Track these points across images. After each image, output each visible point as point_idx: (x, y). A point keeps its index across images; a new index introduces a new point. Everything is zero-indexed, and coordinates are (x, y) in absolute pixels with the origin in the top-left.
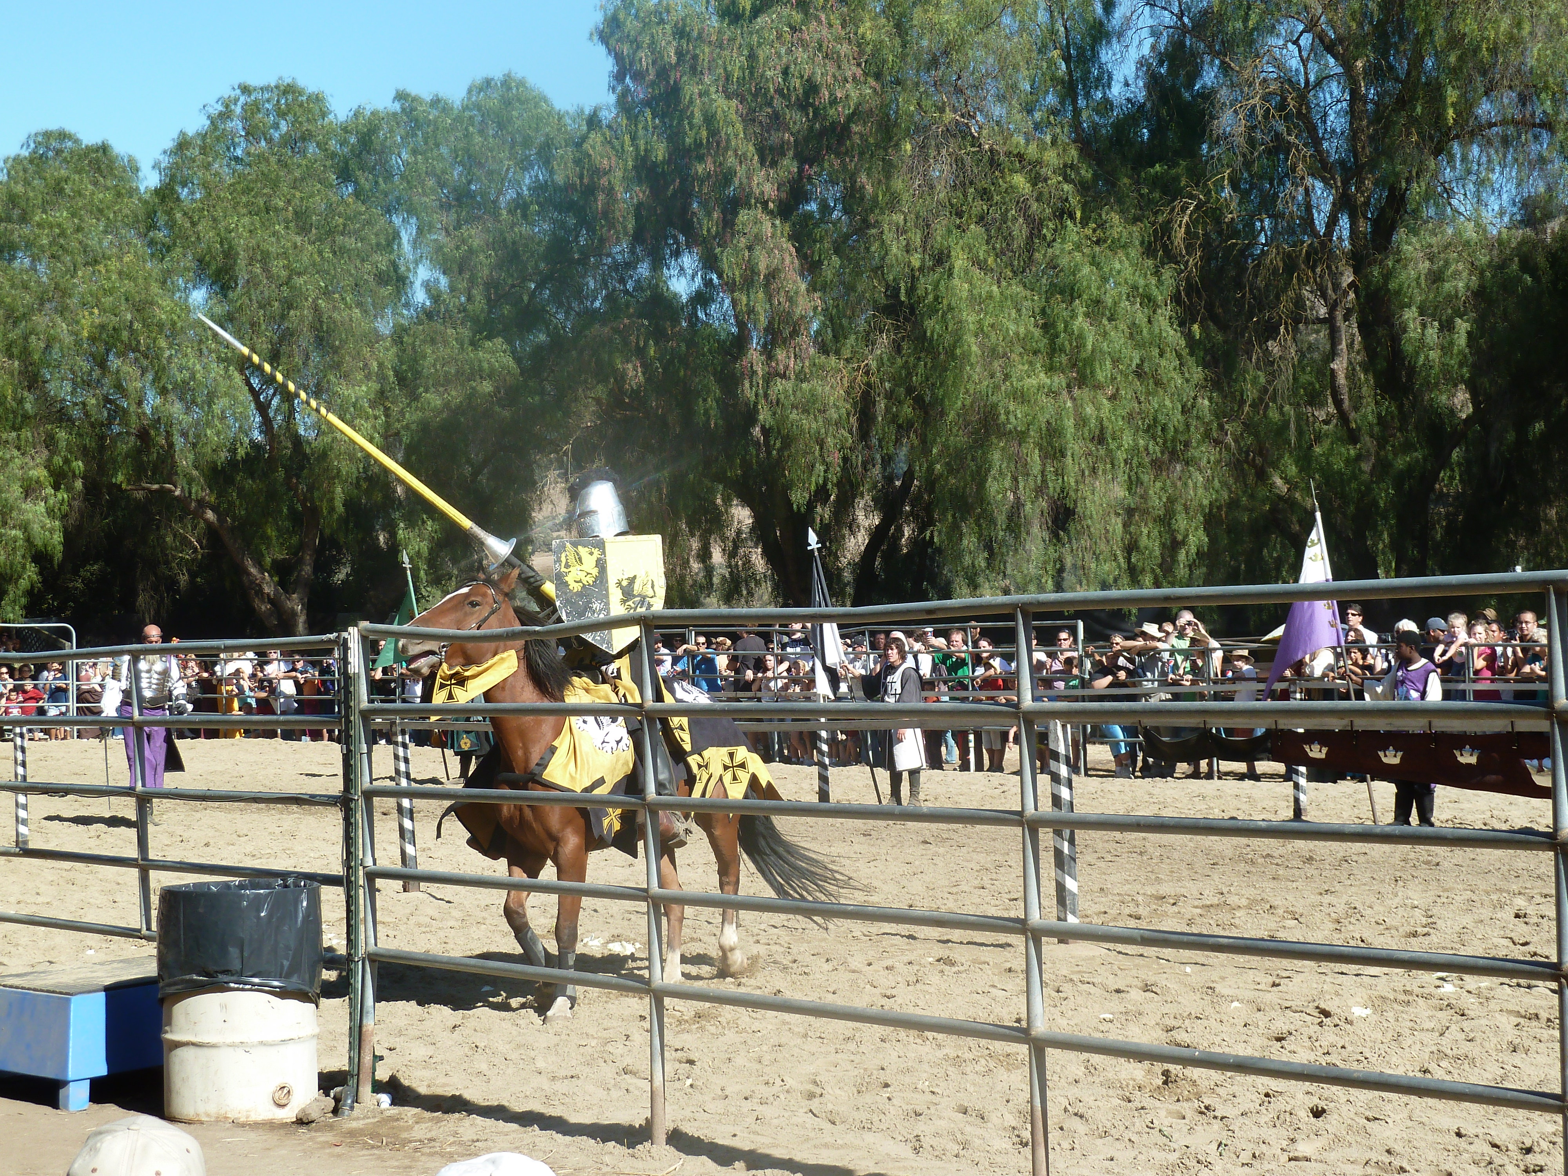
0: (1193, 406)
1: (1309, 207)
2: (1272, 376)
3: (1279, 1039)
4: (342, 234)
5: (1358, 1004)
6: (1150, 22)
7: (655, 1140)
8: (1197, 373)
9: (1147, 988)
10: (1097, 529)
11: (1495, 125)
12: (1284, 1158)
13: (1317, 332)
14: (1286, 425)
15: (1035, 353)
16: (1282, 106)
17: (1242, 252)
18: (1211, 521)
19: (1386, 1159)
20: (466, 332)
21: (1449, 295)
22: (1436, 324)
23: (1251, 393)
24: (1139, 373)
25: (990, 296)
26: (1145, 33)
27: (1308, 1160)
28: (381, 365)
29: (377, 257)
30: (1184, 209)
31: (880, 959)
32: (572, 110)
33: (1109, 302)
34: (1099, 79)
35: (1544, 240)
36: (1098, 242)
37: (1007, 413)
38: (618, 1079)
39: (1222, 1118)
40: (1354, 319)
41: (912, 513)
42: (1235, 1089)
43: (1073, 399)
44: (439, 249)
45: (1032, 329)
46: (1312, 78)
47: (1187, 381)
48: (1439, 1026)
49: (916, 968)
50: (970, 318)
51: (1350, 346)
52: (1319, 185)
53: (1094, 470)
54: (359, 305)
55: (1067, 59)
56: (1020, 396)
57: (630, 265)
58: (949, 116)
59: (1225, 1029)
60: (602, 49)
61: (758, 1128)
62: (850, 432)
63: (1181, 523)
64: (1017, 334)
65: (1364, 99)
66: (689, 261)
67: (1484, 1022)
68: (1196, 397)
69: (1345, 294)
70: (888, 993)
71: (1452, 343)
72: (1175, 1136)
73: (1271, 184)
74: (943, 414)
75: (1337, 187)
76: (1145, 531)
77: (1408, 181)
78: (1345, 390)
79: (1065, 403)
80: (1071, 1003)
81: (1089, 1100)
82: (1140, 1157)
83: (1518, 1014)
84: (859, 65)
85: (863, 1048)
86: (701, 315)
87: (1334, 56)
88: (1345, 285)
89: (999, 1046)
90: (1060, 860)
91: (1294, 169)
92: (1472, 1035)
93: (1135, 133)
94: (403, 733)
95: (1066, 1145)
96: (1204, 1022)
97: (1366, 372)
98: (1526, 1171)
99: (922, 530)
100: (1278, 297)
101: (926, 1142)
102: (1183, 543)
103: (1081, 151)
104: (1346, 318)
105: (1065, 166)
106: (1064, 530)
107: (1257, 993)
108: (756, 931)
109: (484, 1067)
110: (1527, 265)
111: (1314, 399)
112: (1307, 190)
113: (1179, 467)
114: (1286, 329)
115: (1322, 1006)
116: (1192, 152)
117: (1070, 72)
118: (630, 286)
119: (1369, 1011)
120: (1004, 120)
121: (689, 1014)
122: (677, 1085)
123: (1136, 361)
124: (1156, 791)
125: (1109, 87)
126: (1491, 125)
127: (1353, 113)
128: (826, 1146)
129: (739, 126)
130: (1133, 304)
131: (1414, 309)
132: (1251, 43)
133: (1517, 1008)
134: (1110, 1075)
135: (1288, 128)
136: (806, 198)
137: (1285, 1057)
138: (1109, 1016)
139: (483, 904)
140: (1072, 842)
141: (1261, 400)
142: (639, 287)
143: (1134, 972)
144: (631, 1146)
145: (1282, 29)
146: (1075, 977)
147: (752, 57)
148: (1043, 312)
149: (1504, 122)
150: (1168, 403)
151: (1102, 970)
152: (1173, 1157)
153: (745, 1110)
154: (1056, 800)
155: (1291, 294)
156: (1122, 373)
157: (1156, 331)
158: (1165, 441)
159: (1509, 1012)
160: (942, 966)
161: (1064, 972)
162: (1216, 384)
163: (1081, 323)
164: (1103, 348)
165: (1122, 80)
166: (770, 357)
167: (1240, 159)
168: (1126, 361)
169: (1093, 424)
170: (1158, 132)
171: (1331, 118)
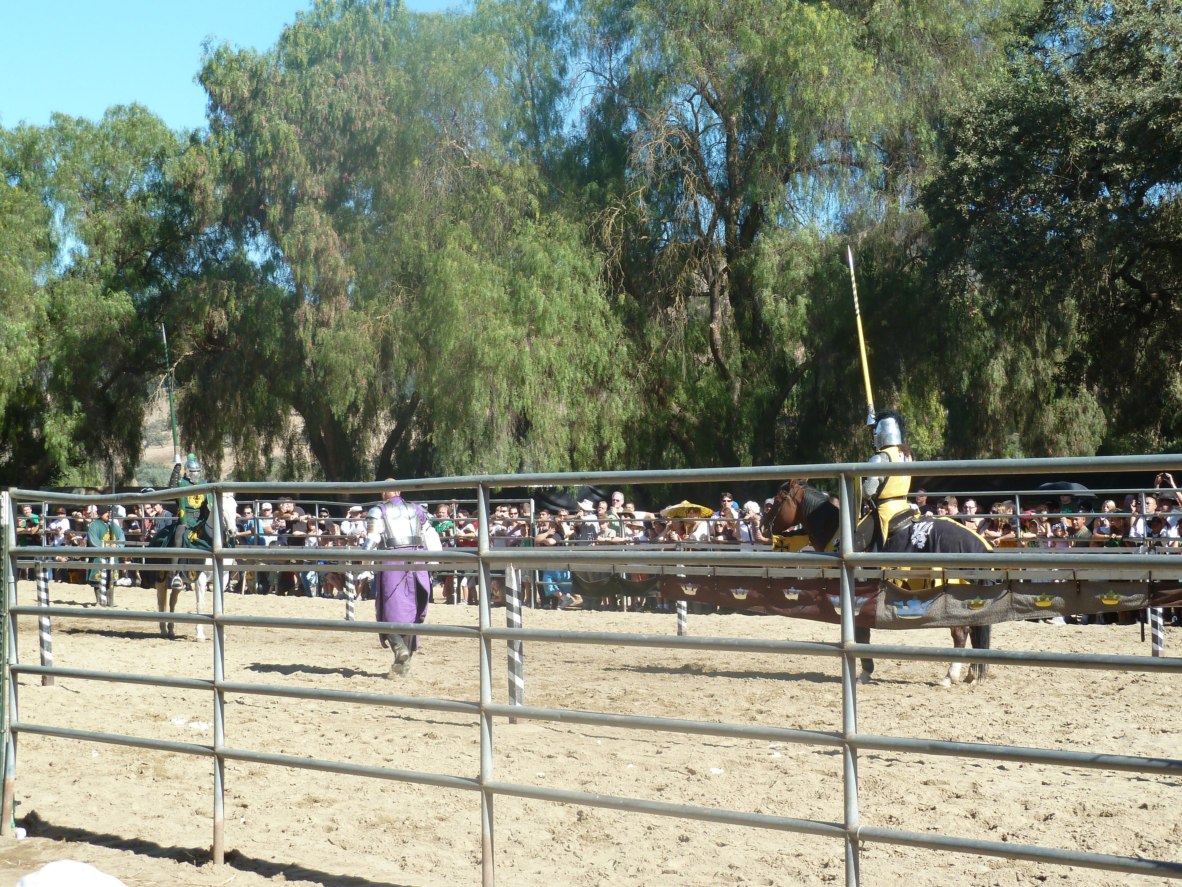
0: (616, 351)
1: (697, 215)
2: (670, 331)
3: (659, 790)
4: (11, 212)
5: (715, 766)
6: (590, 84)
7: (216, 860)
8: (618, 328)
9: (570, 755)
10: (548, 436)
11: (825, 163)
12: (659, 871)
13: (703, 303)
14: (679, 366)
15: (506, 311)
16: (681, 145)
17: (651, 245)
18: (627, 431)
19: (729, 871)
20: (99, 286)
21: (793, 279)
22: (785, 299)
23: (655, 343)
24: (577, 328)
25: (473, 272)
26: (586, 91)
27: (675, 872)
28: (38, 308)
29: (35, 230)
30: (611, 213)
31: (384, 734)
32: (180, 130)
33: (556, 277)
34: (554, 123)
35: (858, 243)
36: (549, 236)
37: (483, 354)
38: (192, 818)
39: (618, 844)
40: (726, 293)
41: (417, 422)
42: (628, 824)
43: (531, 345)
44: (82, 227)
45: (503, 295)
46: (701, 127)
47: (611, 333)
48: (769, 781)
49: (409, 740)
50: (458, 287)
51: (724, 312)
52: (704, 200)
53: (545, 394)
54: (23, 264)
55: (532, 107)
56: (492, 342)
57: (221, 241)
58: (448, 143)
59: (622, 783)
60: (201, 88)
61: (290, 852)
62: (374, 365)
63: (606, 433)
64: (493, 298)
65: (736, 142)
66: (262, 239)
67: (800, 778)
68: (617, 345)
69: (721, 275)
70: (388, 758)
71: (796, 312)
72: (584, 857)
73: (672, 199)
74: (440, 352)
75: (716, 202)
76: (582, 437)
77: (766, 198)
78: (720, 343)
79: (525, 347)
80: (516, 765)
81: (525, 831)
82: (559, 871)
83: (823, 773)
84: (383, 104)
85: (368, 796)
86: (270, 279)
87: (716, 112)
88: (721, 270)
89: (464, 794)
90: (512, 665)
91: (687, 189)
92: (791, 787)
93: (580, 160)
94: (45, 570)
95: (508, 863)
96: (608, 778)
97: (735, 331)
98: (824, 880)
99: (425, 434)
100: (675, 278)
101: (409, 861)
102: (608, 447)
103: (541, 170)
104: (722, 293)
105: (529, 181)
106: (525, 437)
107: (646, 758)
108: (296, 714)
109: (95, 810)
111: (699, 349)
112: (696, 204)
113: (605, 394)
114: (680, 299)
115: (690, 767)
116: (618, 174)
117: (534, 117)
118: (220, 256)
119: (722, 771)
120: (488, 148)
121: (245, 773)
122: (234, 822)
123: (575, 318)
124: (583, 619)
125: (562, 128)
126: (822, 163)
127: (728, 150)
128: (338, 864)
129: (297, 144)
130: (573, 279)
131: (770, 288)
132: (660, 101)
133: (823, 769)
134: (541, 815)
135: (684, 161)
136: (347, 197)
137: (663, 800)
138: (542, 774)
139: (100, 694)
140: (520, 652)
141: (662, 348)
142: (226, 258)
143: (561, 744)
144: (199, 865)
145: (682, 91)
146: (520, 747)
147: (306, 95)
148: (511, 283)
149: (830, 161)
150: (597, 348)
151: (539, 742)
152: (582, 871)
153: (282, 840)
154: (510, 623)
155: (684, 275)
156: (565, 327)
157: (589, 299)
158: (596, 375)
159: (817, 771)
160: (427, 739)
161: (513, 744)
162: (631, 336)
163: (536, 291)
164: (551, 310)
165: (570, 123)
166: (318, 309)
167: (650, 180)
168: (568, 319)
169: (545, 362)
170: (595, 160)
171: (714, 154)
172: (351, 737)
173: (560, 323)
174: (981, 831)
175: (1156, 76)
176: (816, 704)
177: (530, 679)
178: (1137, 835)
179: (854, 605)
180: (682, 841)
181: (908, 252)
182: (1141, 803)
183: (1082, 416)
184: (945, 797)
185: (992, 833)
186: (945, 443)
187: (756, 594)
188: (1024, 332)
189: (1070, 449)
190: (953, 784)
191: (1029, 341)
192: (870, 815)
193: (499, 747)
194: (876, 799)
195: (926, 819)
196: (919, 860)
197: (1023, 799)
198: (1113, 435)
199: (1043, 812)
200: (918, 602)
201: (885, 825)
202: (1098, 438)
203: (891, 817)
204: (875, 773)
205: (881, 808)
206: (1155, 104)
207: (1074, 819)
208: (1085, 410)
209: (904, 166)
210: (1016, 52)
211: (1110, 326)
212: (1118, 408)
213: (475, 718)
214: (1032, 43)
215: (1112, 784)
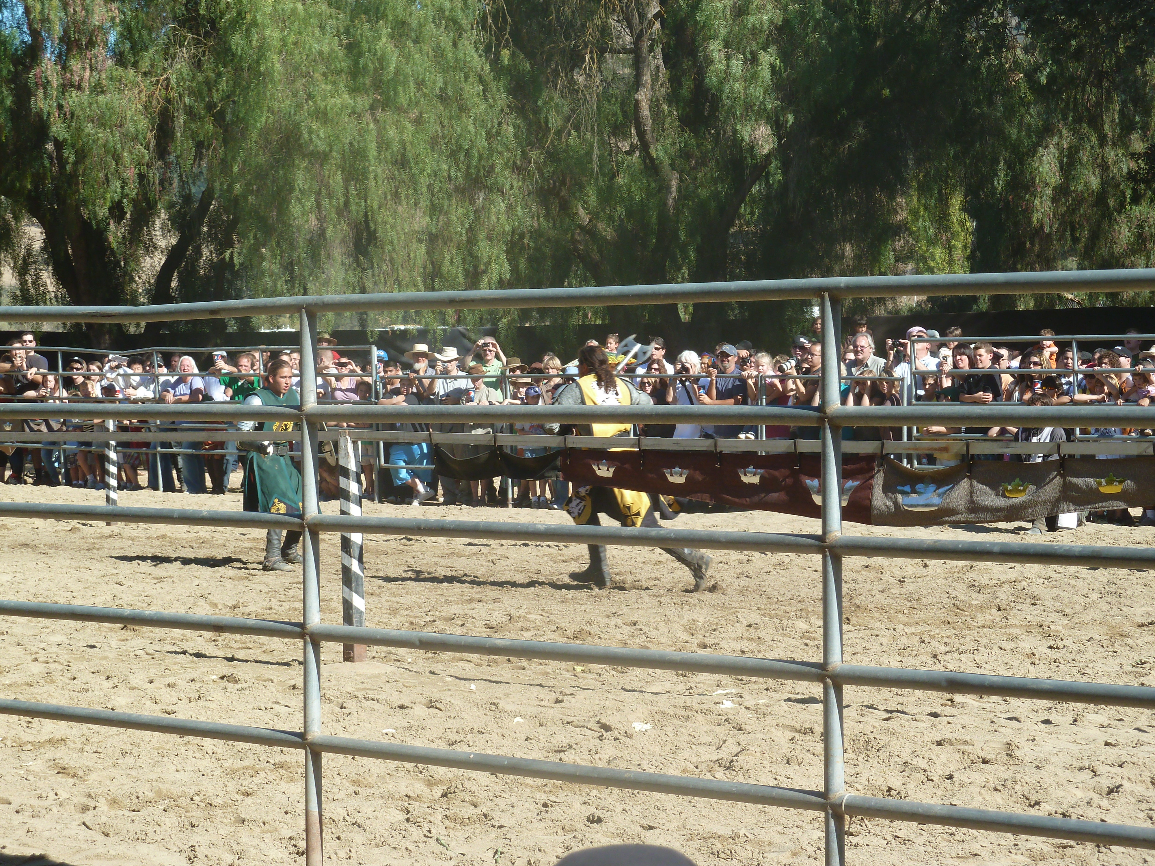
0: (498, 133)
2: (576, 104)
3: (559, 752)
5: (638, 720)
8: (502, 99)
9: (431, 705)
10: (400, 257)
14: (589, 154)
15: (339, 72)
18: (513, 249)
21: (753, 28)
22: (740, 56)
23: (555, 121)
24: (443, 98)
31: (162, 676)
33: (414, 24)
37: (310, 132)
39: (501, 827)
40: (658, 50)
41: (209, 234)
42: (514, 799)
43: (376, 121)
45: (337, 49)
47: (491, 107)
48: (716, 740)
49: (198, 685)
51: (655, 78)
53: (396, 195)
56: (322, 116)
59: (505, 742)
61: (29, 841)
62: (147, 148)
63: (483, 250)
64: (321, 53)
67: (760, 735)
68: (500, 124)
69: (651, 24)
70: (169, 709)
71: (755, 75)
72: (452, 845)
74: (244, 132)
76: (448, 257)
78: (648, 121)
79: (368, 124)
80: (354, 719)
81: (367, 810)
83: (793, 729)
85: (139, 763)
88: (650, 16)
89: (276, 754)
90: (347, 576)
95: (342, 854)
96: (486, 736)
97: (670, 103)
99: (221, 251)
100: (584, 26)
101: (201, 852)
104: (651, 50)
106: (365, 253)
107: (540, 709)
108: (34, 649)
111: (618, 130)
113: (482, 194)
114: (592, 58)
115: (604, 720)
119: (648, 727)
123: (440, 84)
128: (98, 856)
130: (438, 26)
131: (719, 40)
133: (793, 723)
138: (391, 731)
140: (360, 560)
143: (419, 690)
146: (360, 694)
148: (347, 32)
150: (471, 128)
151: (386, 687)
152: (449, 865)
153: (15, 823)
154: (345, 514)
155: (598, 22)
156: (425, 96)
157: (461, 56)
158: (469, 167)
159: (785, 727)
160: (224, 683)
161: (349, 689)
162: (521, 111)
163: (385, 44)
164: (407, 70)
166: (64, 67)
168: (429, 84)
169: (395, 147)
172: (115, 680)
173: (419, 89)
176: (783, 635)
177: (374, 600)
179: (842, 491)
180: (592, 822)
184: (967, 761)
187: (699, 477)
188: (1088, 109)
190: (979, 744)
192: (859, 787)
193: (329, 694)
195: (939, 792)
196: (929, 849)
200: (932, 487)
203: (889, 790)
204: (867, 729)
213: (296, 648)
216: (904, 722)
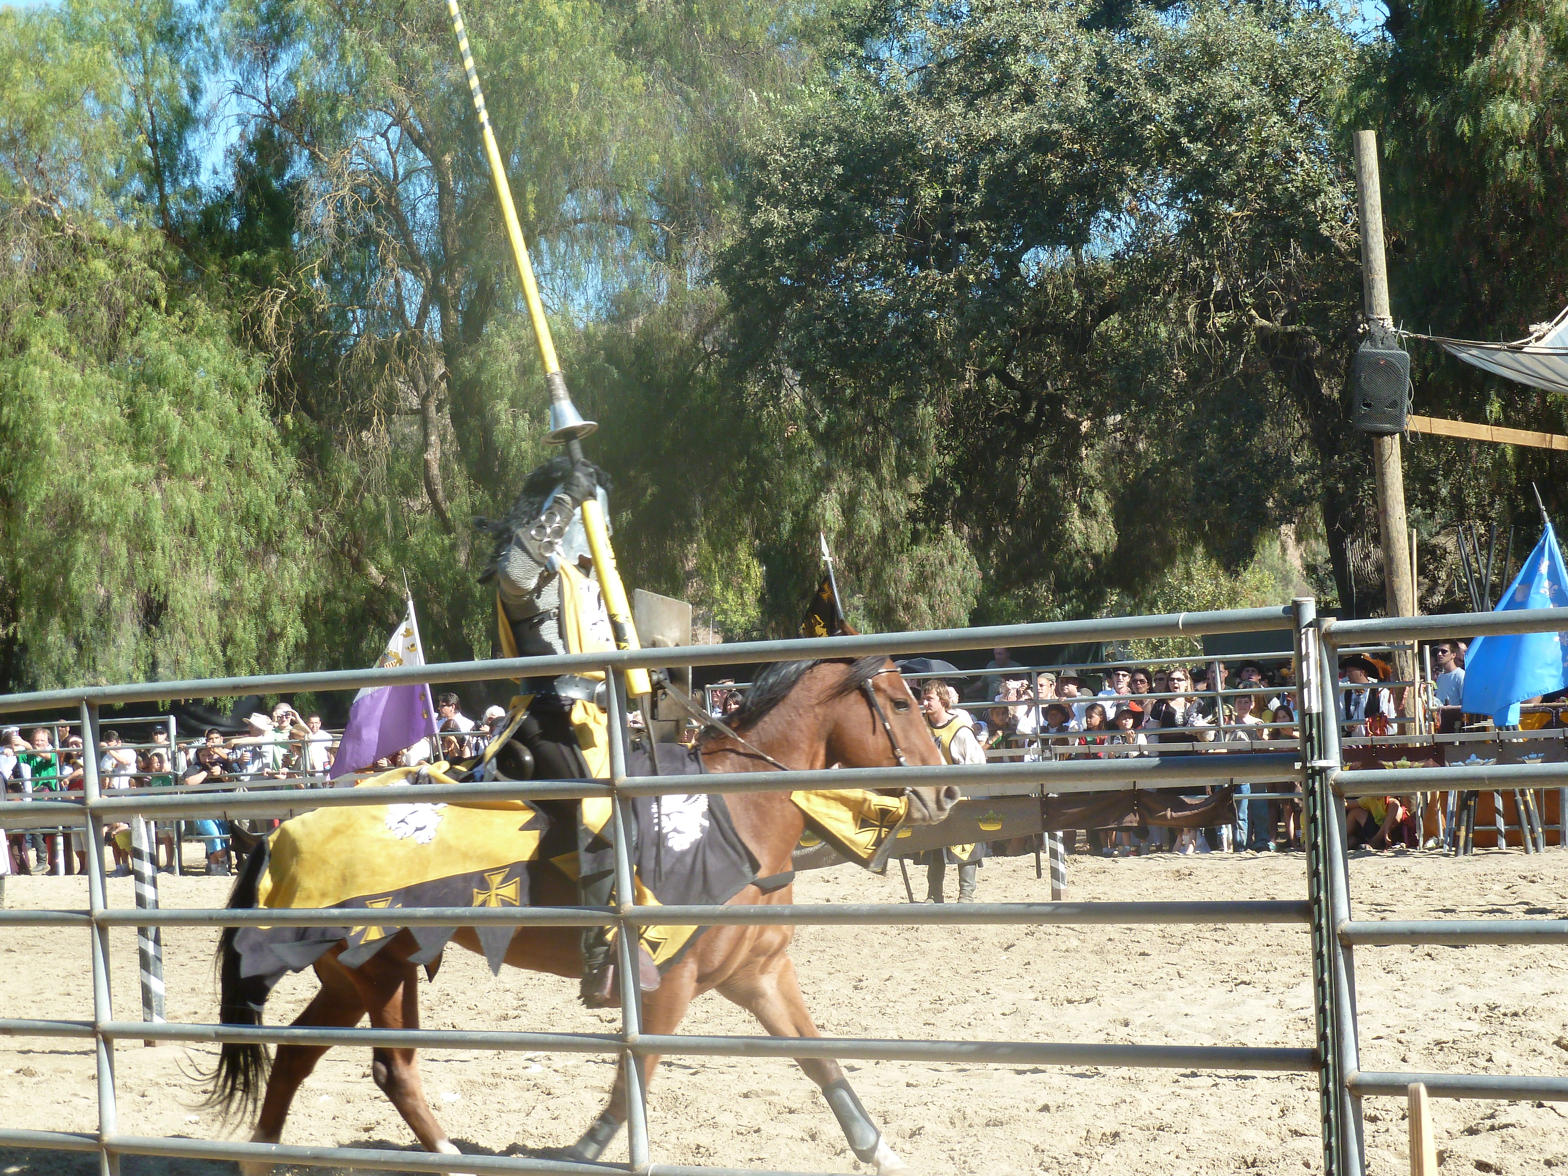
0: (288, 497)
1: (400, 299)
2: (366, 467)
3: (367, 1130)
5: (448, 1089)
6: (238, 110)
8: (290, 463)
10: (192, 622)
11: (581, 221)
13: (412, 424)
14: (382, 516)
15: (122, 442)
16: (372, 199)
17: (334, 343)
18: (308, 612)
21: (538, 387)
22: (527, 415)
23: (347, 484)
24: (231, 464)
25: (72, 385)
26: (233, 121)
30: (274, 299)
33: (197, 392)
34: (186, 166)
35: (628, 335)
36: (184, 331)
37: (92, 505)
40: (447, 409)
43: (163, 491)
45: (117, 417)
46: (401, 171)
47: (281, 471)
48: (525, 1107)
50: (49, 406)
51: (443, 437)
52: (409, 277)
53: (186, 564)
55: (153, 145)
56: (104, 487)
58: (28, 199)
59: (312, 1123)
63: (277, 615)
64: (103, 424)
65: (452, 193)
67: (569, 1099)
68: (289, 488)
69: (437, 384)
71: (542, 434)
73: (363, 275)
75: (427, 279)
76: (240, 623)
77: (498, 274)
78: (438, 481)
79: (153, 494)
80: (156, 1107)
83: (602, 1090)
87: (422, 150)
88: (436, 377)
90: (145, 962)
91: (383, 261)
92: (556, 1113)
93: (225, 222)
97: (459, 460)
99: (6, 626)
100: (370, 388)
102: (281, 635)
103: (167, 237)
104: (439, 409)
105: (151, 253)
106: (156, 623)
107: (347, 1085)
110: (612, 358)
111: (407, 490)
112: (397, 283)
113: (274, 559)
114: (380, 420)
116: (283, 242)
117: (156, 160)
119: (458, 1096)
120: (88, 205)
123: (227, 451)
125: (198, 174)
126: (576, 222)
127: (441, 206)
130: (222, 393)
131: (506, 400)
132: (340, 135)
133: (601, 1084)
135: (378, 221)
138: (194, 1116)
140: (157, 941)
141: (356, 490)
145: (372, 120)
146: (162, 1081)
148: (130, 402)
149: (588, 219)
150: (261, 493)
154: (140, 900)
155: (383, 384)
156: (213, 463)
157: (247, 421)
158: (259, 532)
159: (594, 1088)
160: (21, 1077)
161: (151, 1076)
162: (311, 474)
163: (167, 412)
164: (192, 437)
165: (211, 167)
167: (330, 250)
168: (216, 452)
169: (184, 515)
170: (248, 221)
171: (421, 211)
173: (206, 457)
174: (825, 1157)
175: (1028, 97)
178: (1036, 1149)
181: (701, 345)
182: (1040, 1104)
183: (948, 569)
184: (774, 1113)
185: (839, 1160)
186: (763, 613)
188: (865, 454)
189: (934, 614)
190: (784, 1094)
191: (873, 465)
192: (669, 1146)
194: (677, 1122)
195: (747, 1146)
197: (881, 1109)
198: (991, 593)
199: (908, 1126)
201: (691, 1159)
202: (970, 598)
203: (698, 1147)
204: (675, 1086)
205: (684, 1135)
206: (1027, 137)
207: (953, 1133)
208: (952, 560)
209: (693, 225)
210: (840, 65)
211: (982, 442)
212: (996, 555)
213: (89, 1043)
214: (861, 52)
215: (1001, 1080)
216: (711, 1076)
